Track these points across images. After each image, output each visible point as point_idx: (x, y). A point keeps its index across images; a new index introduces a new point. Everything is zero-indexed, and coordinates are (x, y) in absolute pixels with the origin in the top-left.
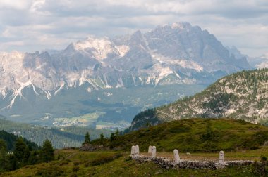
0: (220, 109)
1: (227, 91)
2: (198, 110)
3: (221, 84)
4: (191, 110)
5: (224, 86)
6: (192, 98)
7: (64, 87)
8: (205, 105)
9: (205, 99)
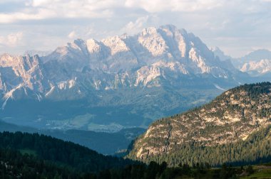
0: (226, 117)
1: (232, 102)
2: (206, 119)
3: (226, 96)
4: (200, 119)
5: (229, 97)
6: (200, 108)
7: (54, 89)
8: (212, 115)
9: (213, 110)
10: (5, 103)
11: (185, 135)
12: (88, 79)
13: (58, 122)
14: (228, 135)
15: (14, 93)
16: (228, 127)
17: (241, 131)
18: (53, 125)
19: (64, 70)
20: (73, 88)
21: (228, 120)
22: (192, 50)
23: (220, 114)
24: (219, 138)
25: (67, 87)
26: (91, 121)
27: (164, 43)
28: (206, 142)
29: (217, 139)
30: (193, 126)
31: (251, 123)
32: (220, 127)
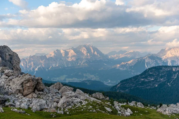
2: (141, 79)
7: (52, 67)
8: (143, 78)
9: (143, 76)
10: (35, 72)
11: (134, 85)
12: (63, 63)
13: (55, 78)
14: (150, 85)
15: (38, 69)
16: (150, 82)
17: (155, 84)
18: (54, 79)
19: (55, 60)
20: (58, 66)
21: (149, 79)
22: (96, 52)
23: (146, 78)
24: (147, 86)
25: (56, 66)
26: (66, 77)
27: (86, 50)
28: (142, 88)
29: (146, 87)
30: (137, 82)
31: (158, 80)
32: (147, 82)
